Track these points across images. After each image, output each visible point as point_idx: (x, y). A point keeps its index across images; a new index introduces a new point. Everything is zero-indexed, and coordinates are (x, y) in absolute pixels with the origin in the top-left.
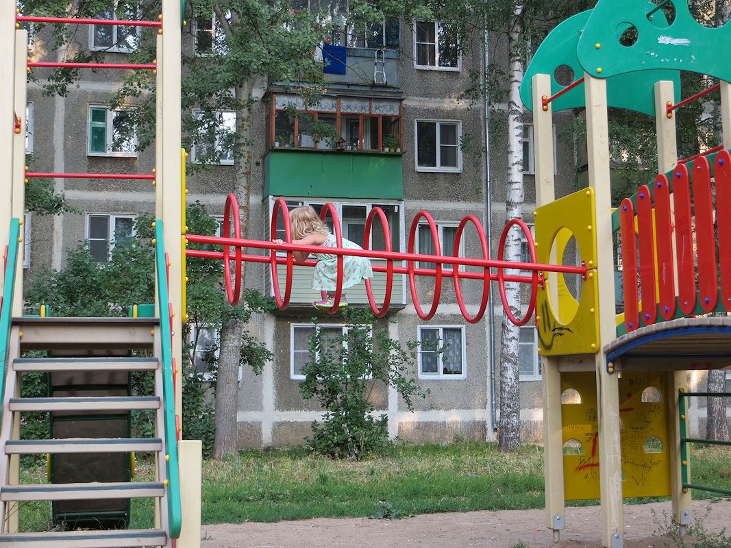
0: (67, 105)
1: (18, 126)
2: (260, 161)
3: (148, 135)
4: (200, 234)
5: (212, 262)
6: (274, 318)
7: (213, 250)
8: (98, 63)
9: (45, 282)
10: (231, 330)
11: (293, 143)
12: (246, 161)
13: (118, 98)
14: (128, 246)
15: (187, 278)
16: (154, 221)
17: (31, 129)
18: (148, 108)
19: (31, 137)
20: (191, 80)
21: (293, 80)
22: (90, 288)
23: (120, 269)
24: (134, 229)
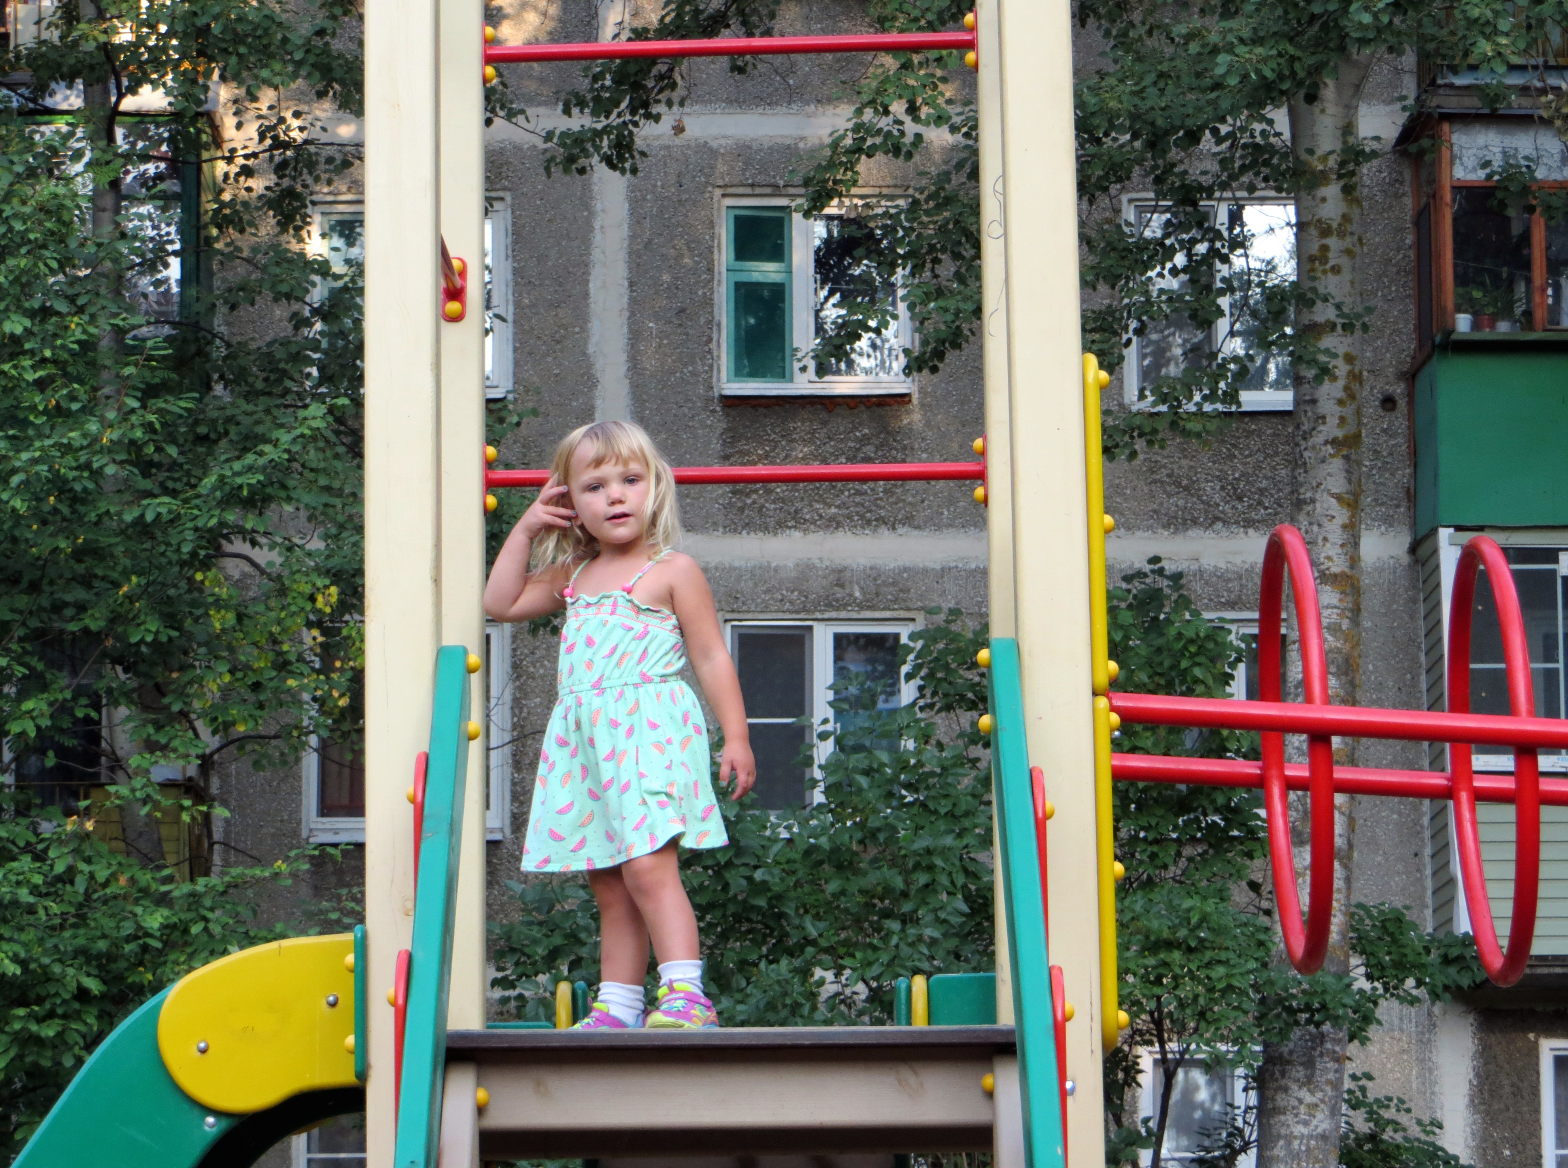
0: (635, 202)
1: (454, 293)
2: (1398, 389)
3: (952, 304)
4: (1168, 689)
5: (1221, 800)
6: (1471, 1019)
7: (1220, 752)
8: (750, 35)
9: (569, 891)
10: (1300, 1072)
11: (1528, 314)
12: (1340, 394)
13: (832, 165)
14: (884, 742)
15: (1119, 868)
16: (985, 644)
17: (503, 302)
18: (949, 201)
19: (506, 331)
20: (1113, 81)
21: (1515, 60)
22: (744, 913)
23: (859, 835)
24: (909, 677)
